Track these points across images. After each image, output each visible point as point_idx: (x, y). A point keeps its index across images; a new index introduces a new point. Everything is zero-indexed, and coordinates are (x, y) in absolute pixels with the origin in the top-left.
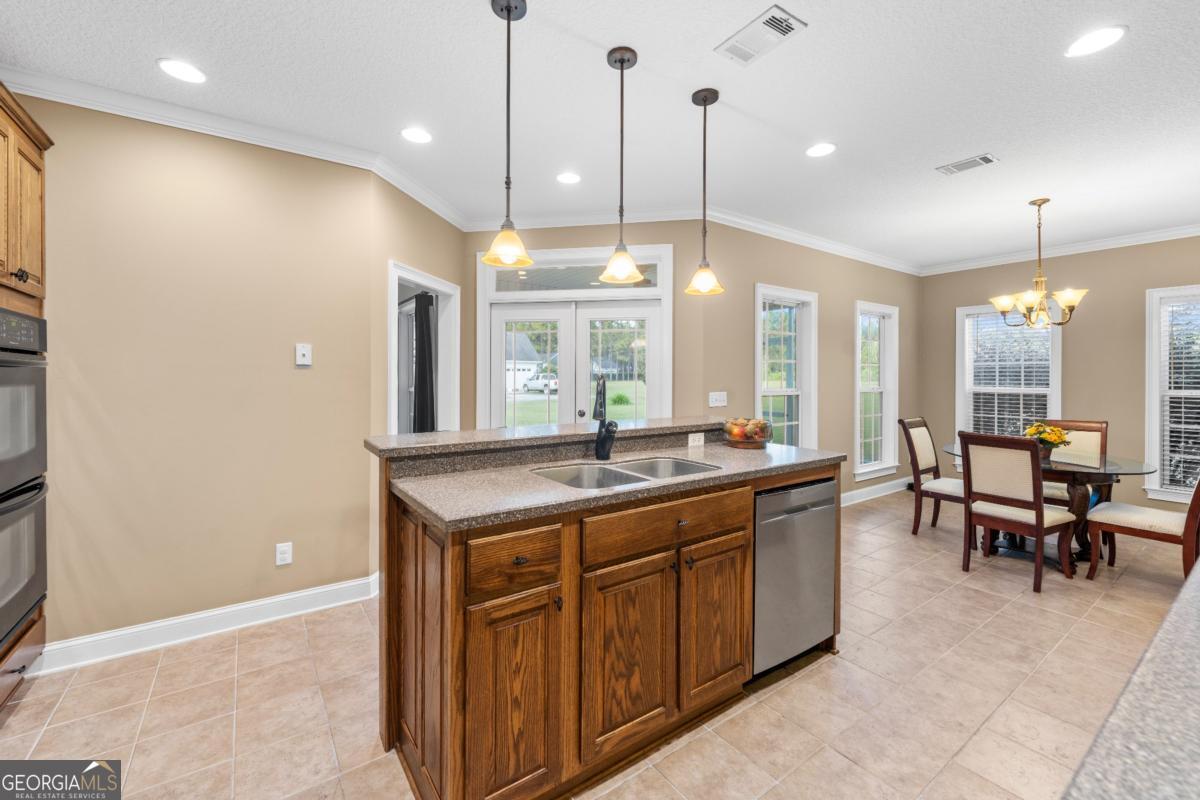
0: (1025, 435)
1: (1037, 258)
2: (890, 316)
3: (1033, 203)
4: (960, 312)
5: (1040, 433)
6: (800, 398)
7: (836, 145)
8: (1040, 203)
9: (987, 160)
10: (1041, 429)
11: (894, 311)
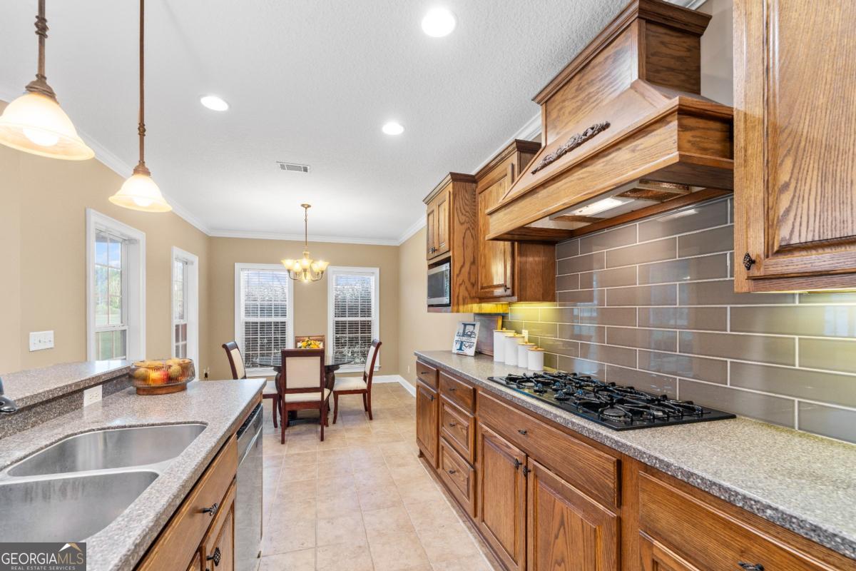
0: (301, 347)
1: (305, 240)
2: (192, 263)
3: (303, 205)
4: (238, 266)
5: (309, 345)
6: (127, 332)
7: (230, 106)
8: (307, 207)
9: (306, 170)
10: (309, 343)
11: (196, 259)
